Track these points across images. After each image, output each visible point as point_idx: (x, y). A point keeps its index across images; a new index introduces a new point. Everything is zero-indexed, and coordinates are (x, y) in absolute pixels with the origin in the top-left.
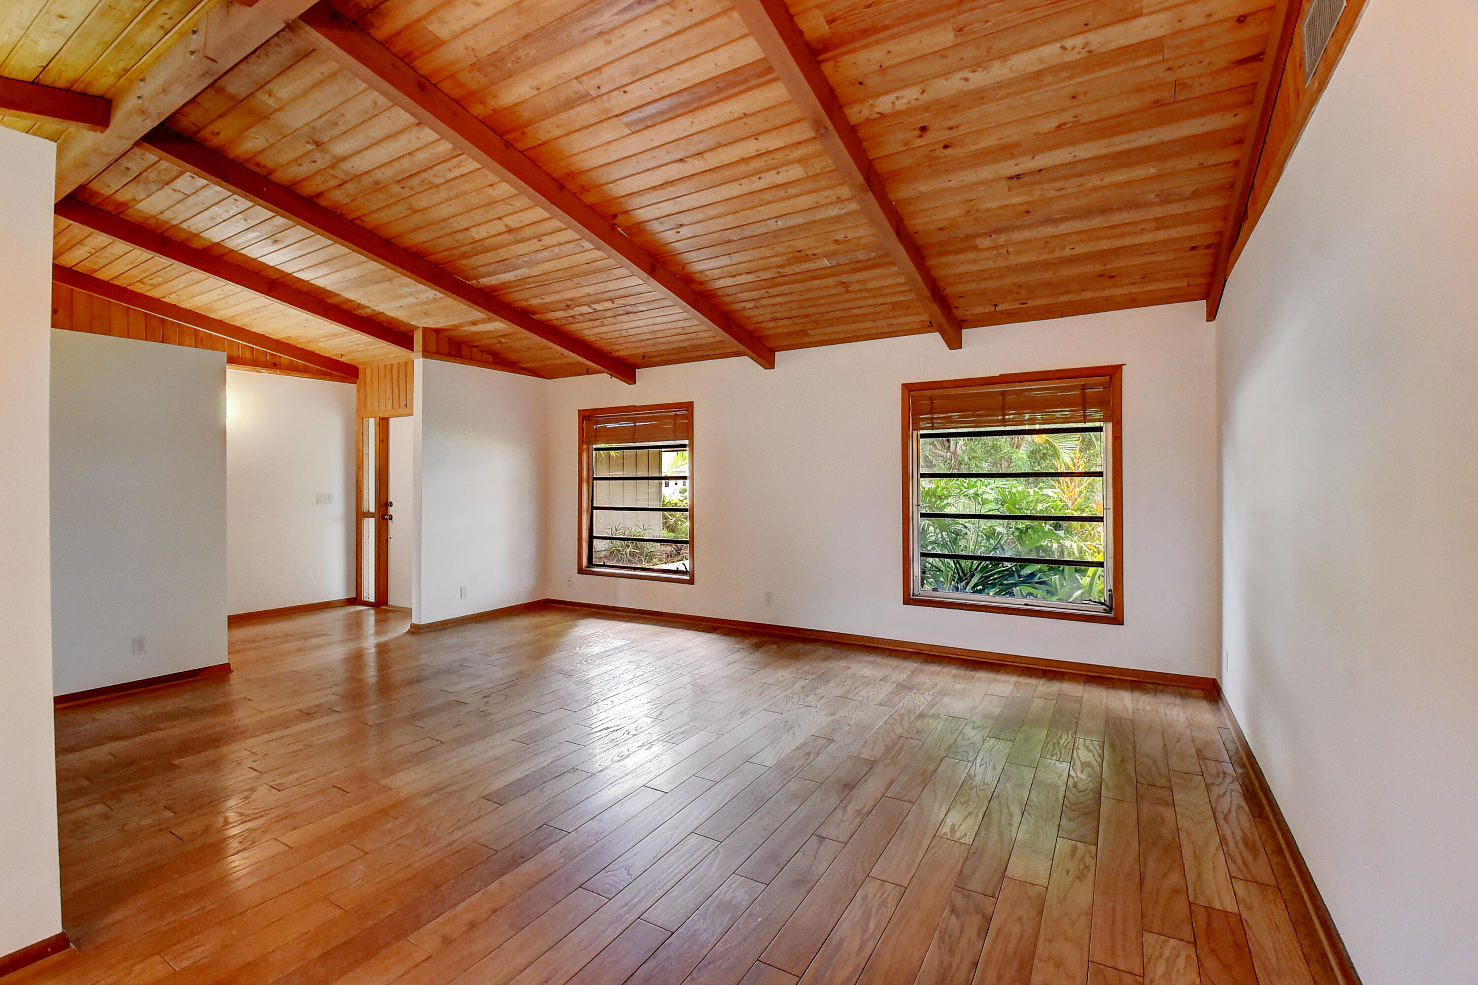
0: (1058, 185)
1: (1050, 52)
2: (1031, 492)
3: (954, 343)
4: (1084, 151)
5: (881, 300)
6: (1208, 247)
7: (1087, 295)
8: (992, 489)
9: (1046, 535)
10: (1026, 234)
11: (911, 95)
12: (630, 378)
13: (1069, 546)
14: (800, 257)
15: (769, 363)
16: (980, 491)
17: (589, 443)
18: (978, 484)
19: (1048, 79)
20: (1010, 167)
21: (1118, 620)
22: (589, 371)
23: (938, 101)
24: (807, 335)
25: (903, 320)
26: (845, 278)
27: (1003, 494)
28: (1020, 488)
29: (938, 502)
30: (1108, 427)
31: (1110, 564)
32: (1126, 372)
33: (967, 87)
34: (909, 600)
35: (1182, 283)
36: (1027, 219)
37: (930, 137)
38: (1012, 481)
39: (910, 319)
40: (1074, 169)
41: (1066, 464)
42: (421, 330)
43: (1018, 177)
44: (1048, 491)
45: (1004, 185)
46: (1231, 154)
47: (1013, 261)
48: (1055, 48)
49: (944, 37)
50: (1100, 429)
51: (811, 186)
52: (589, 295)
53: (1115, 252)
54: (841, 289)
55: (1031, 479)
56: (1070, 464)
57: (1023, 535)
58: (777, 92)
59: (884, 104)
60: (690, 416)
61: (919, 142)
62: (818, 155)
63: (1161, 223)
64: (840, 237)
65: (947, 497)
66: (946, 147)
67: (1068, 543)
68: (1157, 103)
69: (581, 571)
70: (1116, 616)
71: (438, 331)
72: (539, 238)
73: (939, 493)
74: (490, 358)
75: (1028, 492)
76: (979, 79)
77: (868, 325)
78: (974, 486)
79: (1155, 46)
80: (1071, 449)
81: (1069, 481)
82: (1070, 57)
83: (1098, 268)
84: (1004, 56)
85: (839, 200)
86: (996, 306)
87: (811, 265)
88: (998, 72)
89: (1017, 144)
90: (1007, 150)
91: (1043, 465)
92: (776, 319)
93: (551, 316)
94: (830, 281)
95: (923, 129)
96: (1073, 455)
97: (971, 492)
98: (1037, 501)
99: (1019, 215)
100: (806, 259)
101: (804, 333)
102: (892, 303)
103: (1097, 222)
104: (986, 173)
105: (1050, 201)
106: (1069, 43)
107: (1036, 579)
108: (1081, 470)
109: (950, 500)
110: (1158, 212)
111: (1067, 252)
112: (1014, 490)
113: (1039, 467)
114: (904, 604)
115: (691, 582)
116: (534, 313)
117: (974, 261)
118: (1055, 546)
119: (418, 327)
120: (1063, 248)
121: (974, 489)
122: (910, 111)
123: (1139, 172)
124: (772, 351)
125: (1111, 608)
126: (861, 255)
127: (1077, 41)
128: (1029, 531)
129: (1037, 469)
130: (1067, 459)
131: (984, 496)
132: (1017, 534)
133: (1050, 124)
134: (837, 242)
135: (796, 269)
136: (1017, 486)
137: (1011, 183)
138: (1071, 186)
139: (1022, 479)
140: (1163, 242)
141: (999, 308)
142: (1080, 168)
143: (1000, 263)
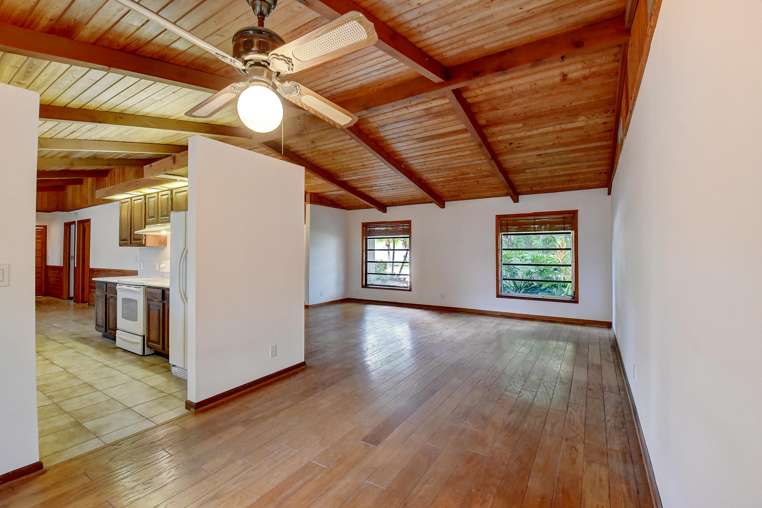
0: (553, 157)
1: (551, 129)
2: (545, 256)
3: (516, 200)
4: (562, 149)
5: (490, 186)
6: (605, 173)
7: (565, 186)
8: (529, 255)
9: (551, 272)
10: (543, 169)
11: (509, 136)
12: (385, 211)
13: (560, 277)
14: (464, 174)
15: (443, 206)
16: (524, 256)
17: (366, 236)
18: (523, 253)
19: (550, 134)
20: (538, 153)
21: (576, 302)
22: (368, 207)
23: (516, 138)
24: (460, 197)
25: (497, 192)
26: (478, 180)
27: (534, 257)
28: (541, 255)
29: (508, 260)
30: (573, 232)
31: (573, 282)
32: (579, 213)
33: (525, 135)
34: (498, 296)
35: (598, 183)
36: (543, 165)
37: (513, 145)
38: (536, 252)
39: (500, 192)
40: (559, 153)
41: (559, 245)
42: (309, 194)
43: (540, 155)
44: (551, 256)
45: (535, 157)
46: (608, 151)
47: (538, 176)
48: (552, 128)
49: (520, 125)
50: (570, 233)
51: (472, 156)
52: (382, 183)
53: (573, 174)
54: (476, 183)
55: (545, 251)
56: (561, 245)
57: (542, 273)
58: (467, 135)
59: (500, 138)
60: (410, 226)
61: (509, 146)
62: (477, 149)
63: (588, 167)
64: (479, 169)
65: (511, 258)
66: (517, 148)
67: (559, 276)
68: (583, 139)
69: (363, 287)
70: (576, 300)
71: (315, 194)
72: (373, 167)
73: (508, 256)
74: (330, 203)
75: (544, 256)
76: (529, 134)
77: (483, 194)
78: (522, 254)
79: (581, 128)
80: (561, 239)
81: (560, 252)
82: (555, 130)
83: (568, 178)
84: (537, 129)
85: (481, 159)
86: (532, 188)
87: (466, 176)
88: (535, 132)
89: (540, 147)
90: (537, 149)
91: (550, 245)
92: (449, 191)
93: (362, 190)
94: (473, 180)
95: (511, 144)
96: (562, 242)
97: (521, 256)
98: (547, 260)
99: (541, 164)
100: (465, 174)
101: (459, 196)
102: (493, 187)
103: (566, 166)
104: (530, 154)
105: (550, 161)
106: (556, 127)
107: (547, 290)
108: (565, 247)
109: (513, 259)
110: (587, 164)
111: (557, 174)
112: (538, 255)
113: (548, 246)
114: (497, 297)
115: (410, 290)
116: (357, 189)
117: (524, 176)
118: (554, 277)
119: (308, 192)
120: (556, 173)
121: (522, 255)
122: (508, 140)
123: (579, 154)
124: (444, 202)
125: (574, 298)
126: (485, 174)
127: (559, 127)
128: (544, 271)
129: (547, 247)
130: (560, 243)
131: (526, 258)
132: (539, 272)
133: (551, 143)
134: (477, 170)
135: (461, 177)
136: (539, 254)
137: (538, 156)
138: (557, 157)
139: (541, 251)
140: (590, 172)
141: (533, 189)
142: (560, 153)
143: (534, 176)
